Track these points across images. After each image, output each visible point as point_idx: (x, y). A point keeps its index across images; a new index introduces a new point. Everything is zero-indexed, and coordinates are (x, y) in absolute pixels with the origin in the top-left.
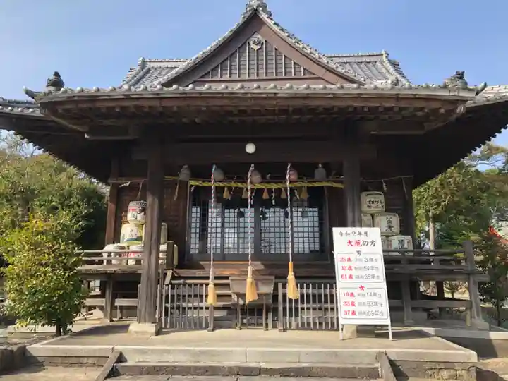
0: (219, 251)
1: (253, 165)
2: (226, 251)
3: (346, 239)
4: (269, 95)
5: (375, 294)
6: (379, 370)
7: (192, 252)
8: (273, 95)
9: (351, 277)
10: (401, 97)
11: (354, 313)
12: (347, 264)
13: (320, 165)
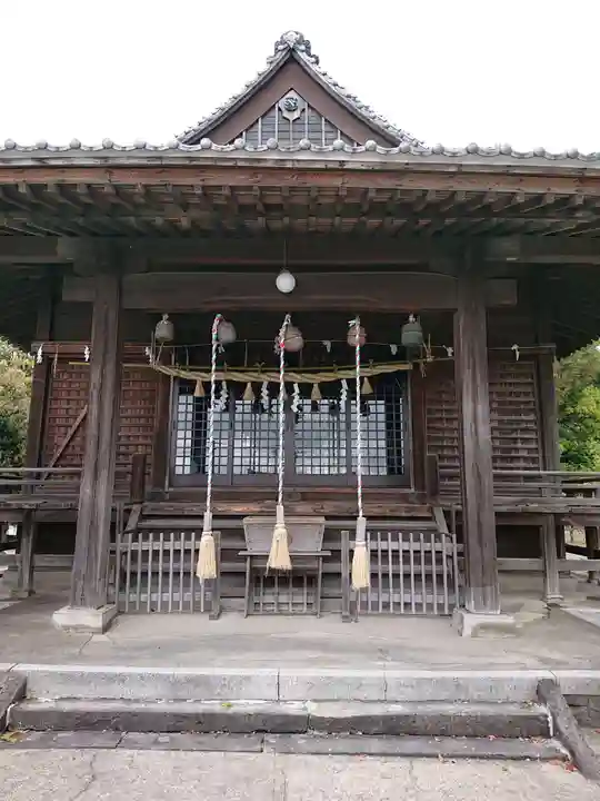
0: (224, 471)
1: (288, 316)
2: (237, 471)
4: (330, 166)
6: (550, 719)
7: (179, 471)
8: (337, 166)
10: (588, 174)
13: (411, 319)
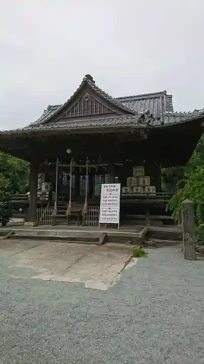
1: (72, 158)
3: (106, 188)
5: (114, 211)
9: (106, 204)
11: (105, 219)
12: (105, 199)
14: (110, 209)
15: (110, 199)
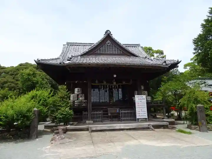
3: (138, 98)
5: (144, 111)
9: (139, 107)
11: (140, 116)
12: (138, 104)
14: (141, 110)
15: (141, 104)
